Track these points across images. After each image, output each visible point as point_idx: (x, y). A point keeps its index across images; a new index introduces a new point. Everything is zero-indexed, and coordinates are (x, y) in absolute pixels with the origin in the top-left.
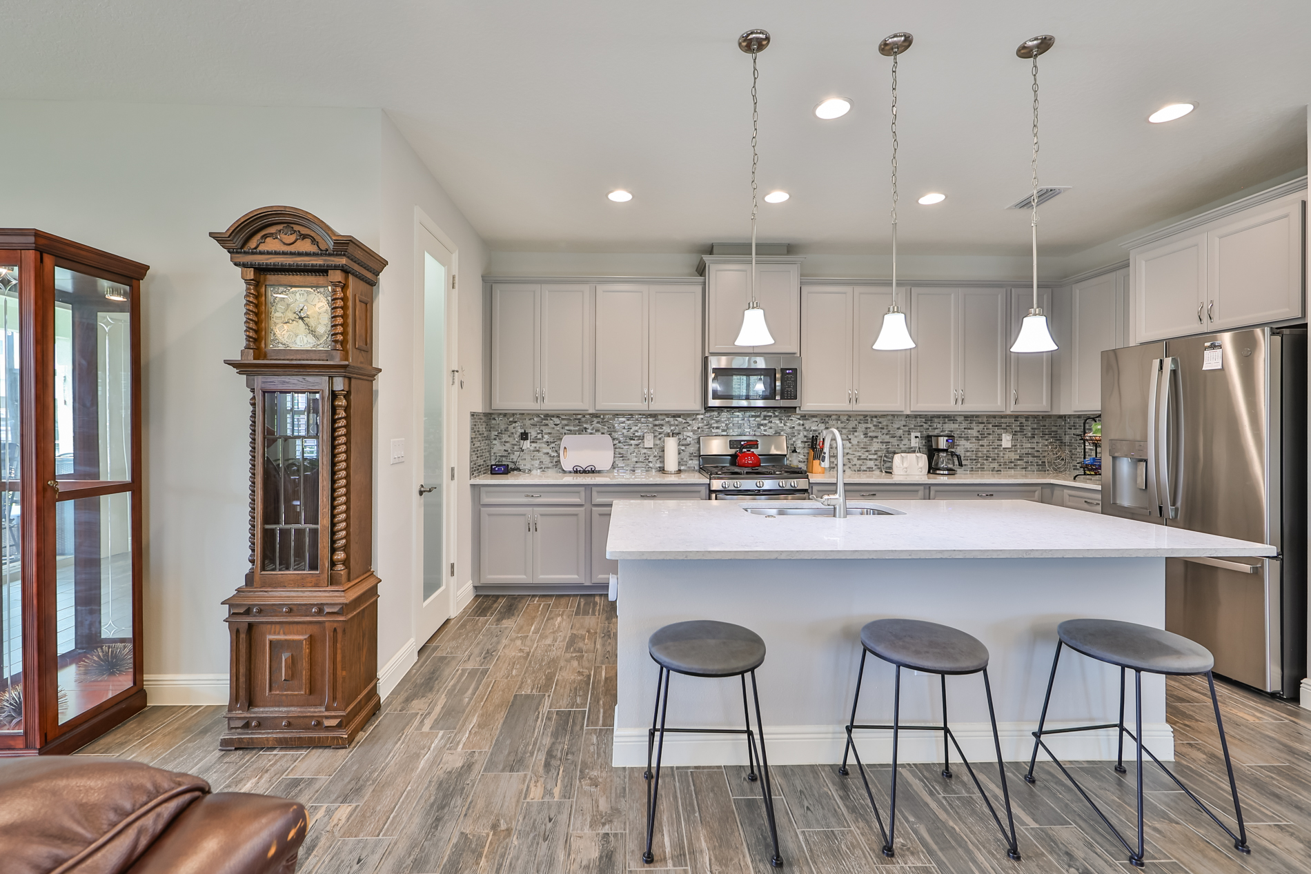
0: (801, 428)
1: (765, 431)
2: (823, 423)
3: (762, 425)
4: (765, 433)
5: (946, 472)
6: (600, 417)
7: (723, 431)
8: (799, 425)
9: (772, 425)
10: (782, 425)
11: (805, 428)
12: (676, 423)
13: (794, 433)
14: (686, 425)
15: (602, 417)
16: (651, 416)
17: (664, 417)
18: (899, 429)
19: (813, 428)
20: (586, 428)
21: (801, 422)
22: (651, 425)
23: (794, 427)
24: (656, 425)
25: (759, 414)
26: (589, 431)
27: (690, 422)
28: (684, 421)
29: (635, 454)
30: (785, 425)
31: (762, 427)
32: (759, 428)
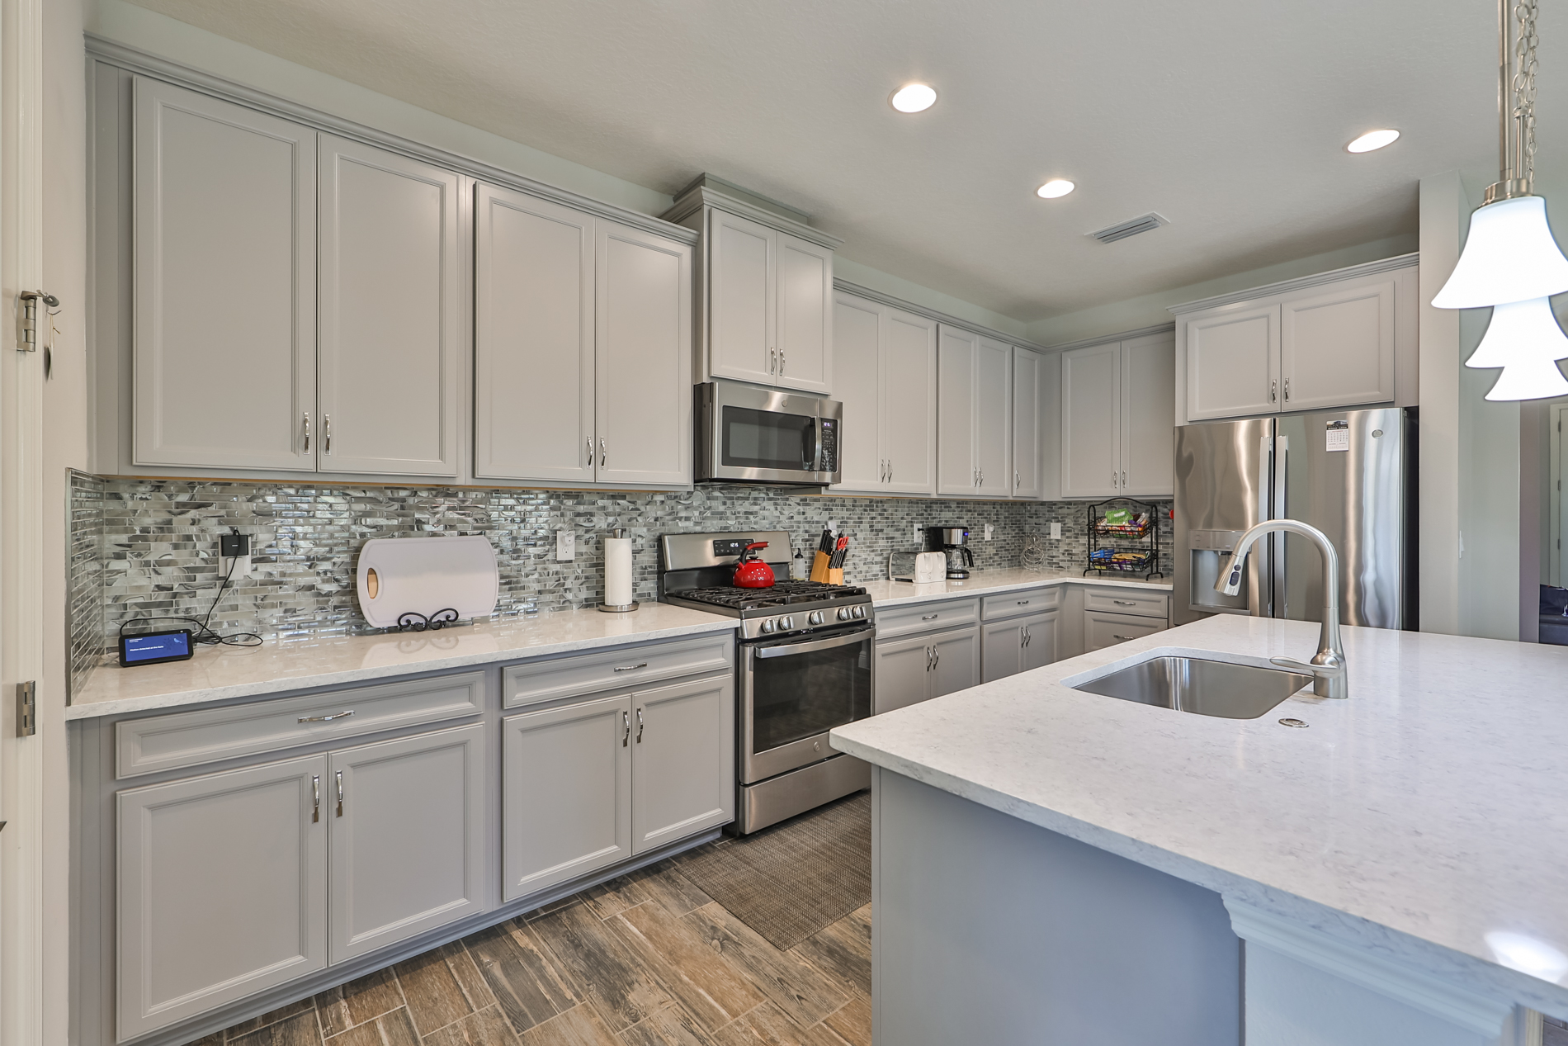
0: (801, 518)
1: (756, 523)
2: (826, 510)
3: (751, 513)
4: (755, 526)
5: (961, 576)
6: (455, 495)
7: (697, 523)
8: (799, 513)
9: (766, 513)
10: (778, 514)
11: (806, 518)
12: (618, 509)
13: (792, 527)
14: (634, 514)
15: (461, 495)
16: (568, 495)
17: (594, 498)
18: (902, 518)
19: (816, 519)
20: (419, 522)
21: (801, 508)
22: (569, 514)
23: (792, 517)
24: (579, 515)
25: (747, 495)
26: (428, 528)
27: (643, 509)
28: (631, 506)
29: (536, 576)
30: (781, 513)
31: (751, 517)
32: (747, 518)
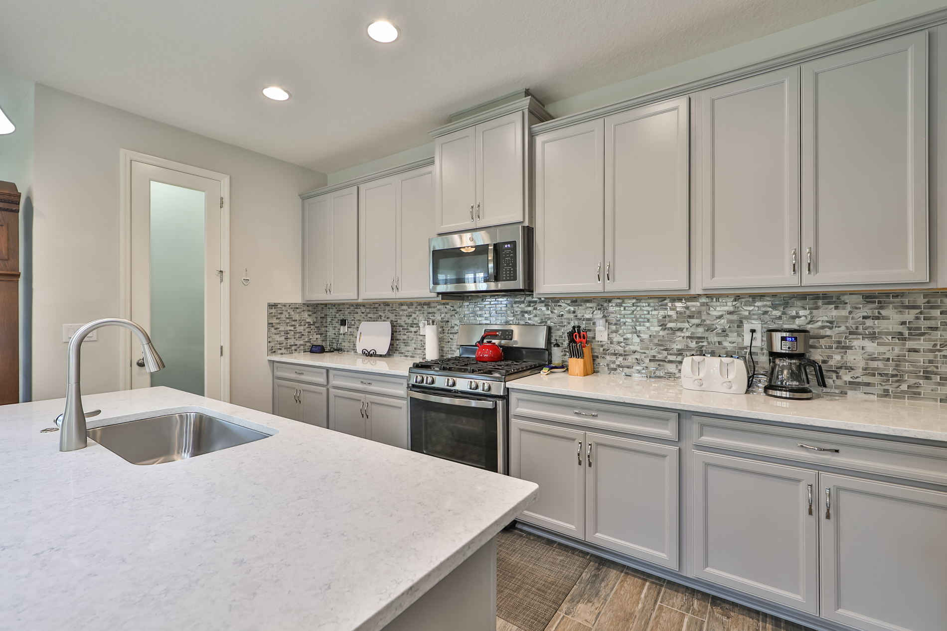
0: (572, 316)
1: (530, 319)
2: (599, 309)
3: (526, 312)
4: (529, 322)
5: (788, 394)
6: (389, 305)
7: (486, 319)
8: (569, 312)
9: (538, 312)
10: (549, 312)
11: (576, 316)
12: (446, 310)
13: (562, 322)
14: (453, 313)
15: (391, 305)
16: (425, 304)
17: (436, 304)
18: (720, 317)
19: (587, 316)
20: (381, 316)
21: (572, 309)
22: (426, 312)
23: (562, 315)
24: (430, 313)
25: (523, 299)
26: (383, 318)
27: (458, 310)
28: (452, 309)
29: (414, 341)
30: (552, 312)
31: (526, 315)
32: (523, 316)
